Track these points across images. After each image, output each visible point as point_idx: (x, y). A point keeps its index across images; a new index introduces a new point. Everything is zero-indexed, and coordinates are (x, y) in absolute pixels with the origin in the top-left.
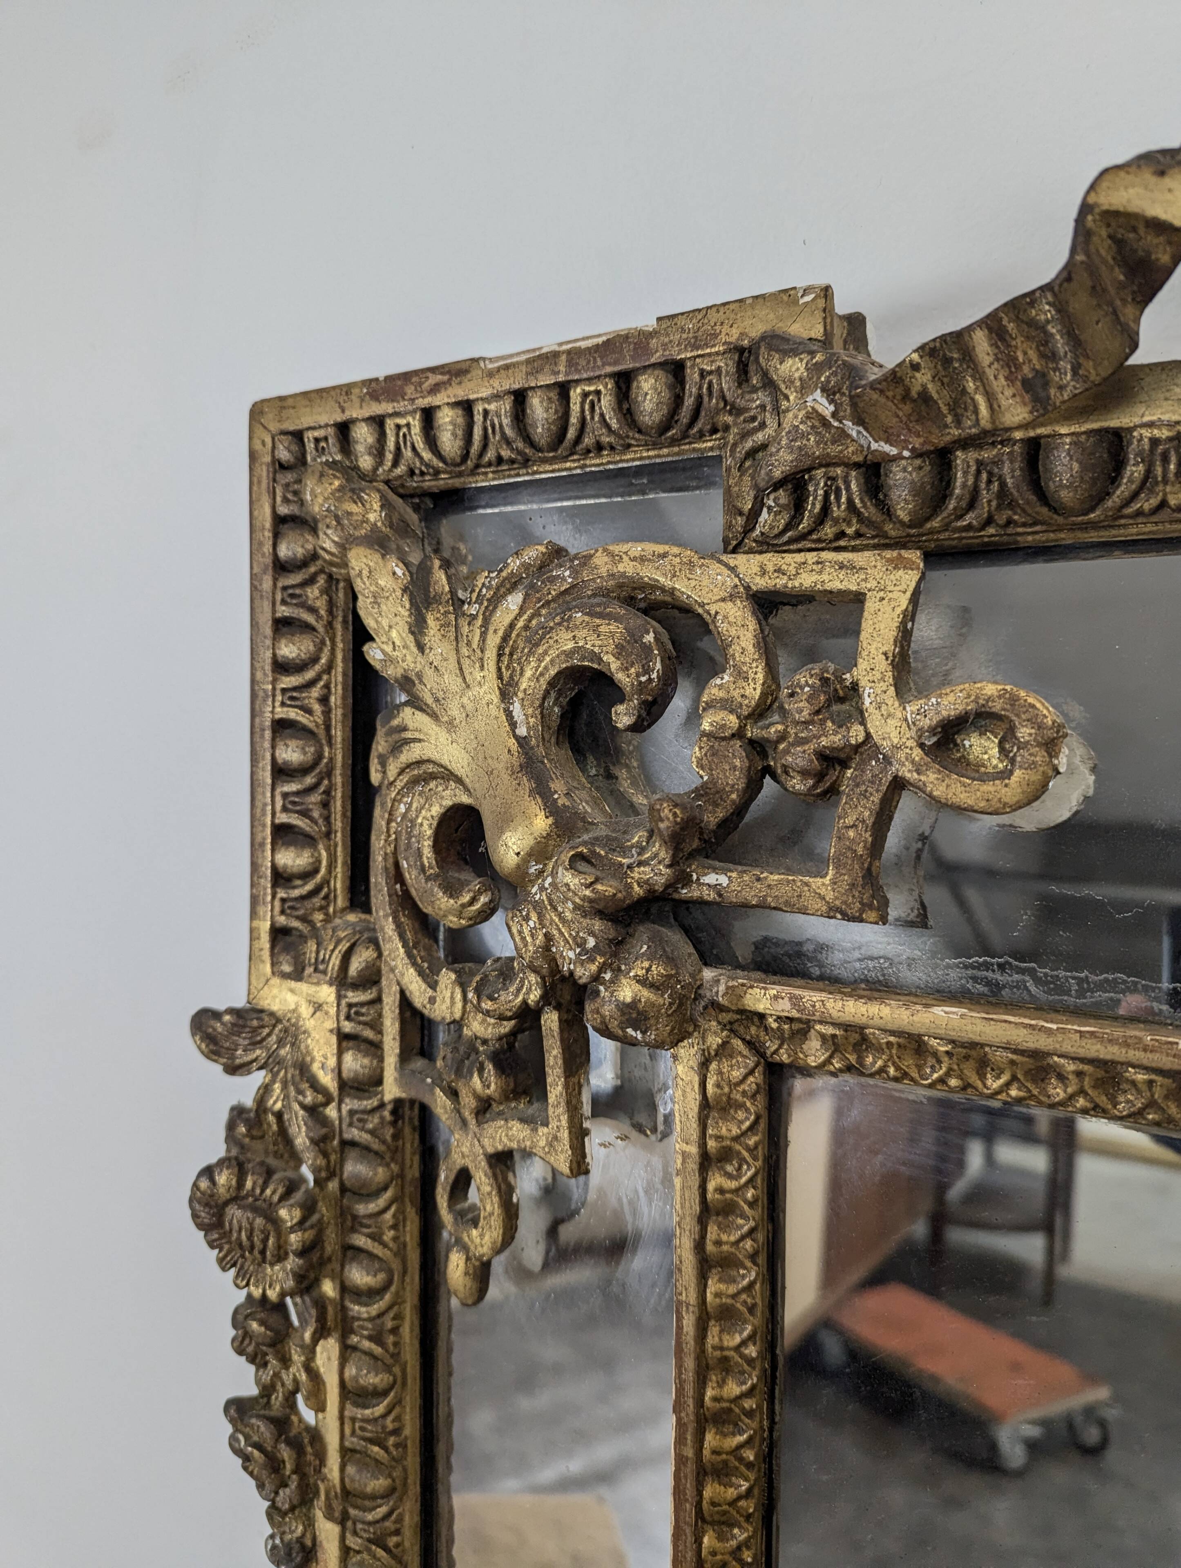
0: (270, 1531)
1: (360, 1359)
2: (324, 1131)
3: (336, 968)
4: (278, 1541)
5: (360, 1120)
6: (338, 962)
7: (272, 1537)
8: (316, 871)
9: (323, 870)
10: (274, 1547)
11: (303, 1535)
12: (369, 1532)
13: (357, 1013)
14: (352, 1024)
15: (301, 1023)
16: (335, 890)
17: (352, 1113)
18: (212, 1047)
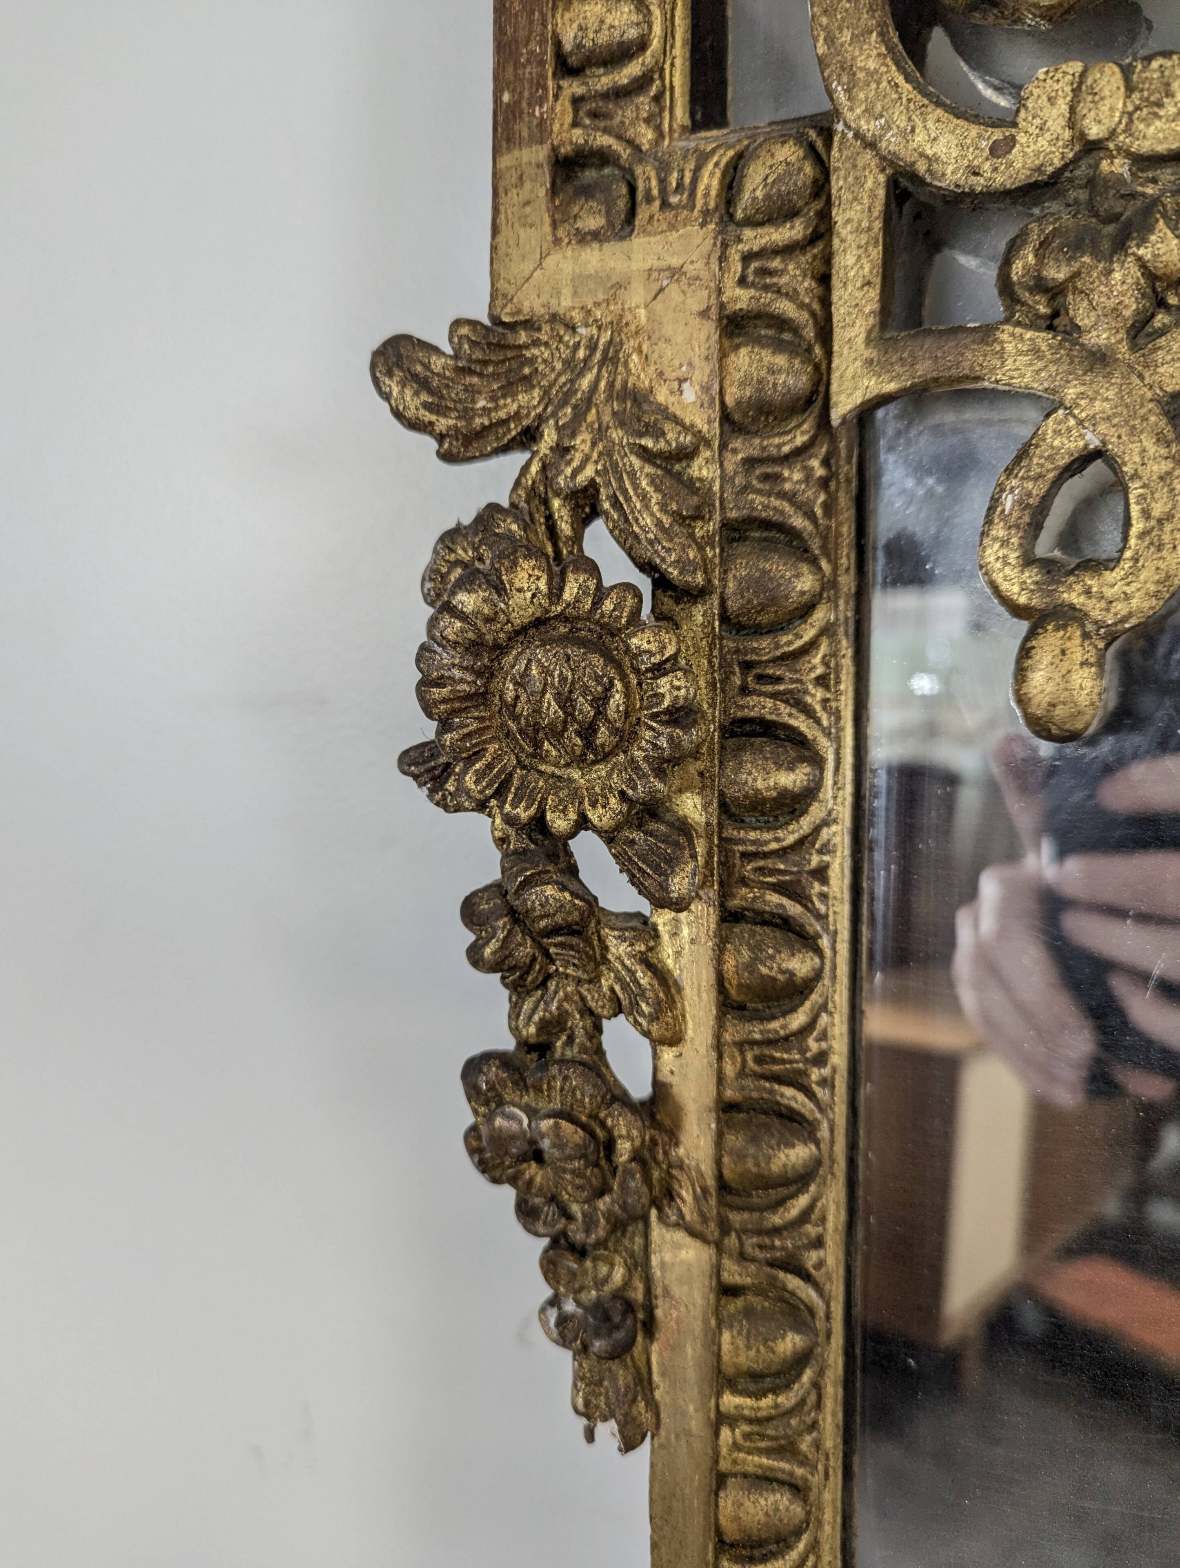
0: (547, 1292)
1: (753, 934)
2: (695, 500)
3: (713, 193)
4: (570, 1307)
5: (766, 477)
6: (715, 183)
7: (554, 1302)
8: (642, 45)
9: (655, 44)
10: (563, 1320)
11: (627, 1284)
12: (773, 1247)
13: (764, 272)
14: (753, 292)
15: (628, 317)
16: (672, 88)
17: (750, 463)
18: (425, 397)
